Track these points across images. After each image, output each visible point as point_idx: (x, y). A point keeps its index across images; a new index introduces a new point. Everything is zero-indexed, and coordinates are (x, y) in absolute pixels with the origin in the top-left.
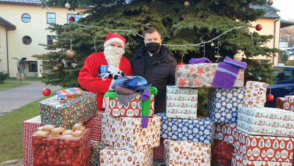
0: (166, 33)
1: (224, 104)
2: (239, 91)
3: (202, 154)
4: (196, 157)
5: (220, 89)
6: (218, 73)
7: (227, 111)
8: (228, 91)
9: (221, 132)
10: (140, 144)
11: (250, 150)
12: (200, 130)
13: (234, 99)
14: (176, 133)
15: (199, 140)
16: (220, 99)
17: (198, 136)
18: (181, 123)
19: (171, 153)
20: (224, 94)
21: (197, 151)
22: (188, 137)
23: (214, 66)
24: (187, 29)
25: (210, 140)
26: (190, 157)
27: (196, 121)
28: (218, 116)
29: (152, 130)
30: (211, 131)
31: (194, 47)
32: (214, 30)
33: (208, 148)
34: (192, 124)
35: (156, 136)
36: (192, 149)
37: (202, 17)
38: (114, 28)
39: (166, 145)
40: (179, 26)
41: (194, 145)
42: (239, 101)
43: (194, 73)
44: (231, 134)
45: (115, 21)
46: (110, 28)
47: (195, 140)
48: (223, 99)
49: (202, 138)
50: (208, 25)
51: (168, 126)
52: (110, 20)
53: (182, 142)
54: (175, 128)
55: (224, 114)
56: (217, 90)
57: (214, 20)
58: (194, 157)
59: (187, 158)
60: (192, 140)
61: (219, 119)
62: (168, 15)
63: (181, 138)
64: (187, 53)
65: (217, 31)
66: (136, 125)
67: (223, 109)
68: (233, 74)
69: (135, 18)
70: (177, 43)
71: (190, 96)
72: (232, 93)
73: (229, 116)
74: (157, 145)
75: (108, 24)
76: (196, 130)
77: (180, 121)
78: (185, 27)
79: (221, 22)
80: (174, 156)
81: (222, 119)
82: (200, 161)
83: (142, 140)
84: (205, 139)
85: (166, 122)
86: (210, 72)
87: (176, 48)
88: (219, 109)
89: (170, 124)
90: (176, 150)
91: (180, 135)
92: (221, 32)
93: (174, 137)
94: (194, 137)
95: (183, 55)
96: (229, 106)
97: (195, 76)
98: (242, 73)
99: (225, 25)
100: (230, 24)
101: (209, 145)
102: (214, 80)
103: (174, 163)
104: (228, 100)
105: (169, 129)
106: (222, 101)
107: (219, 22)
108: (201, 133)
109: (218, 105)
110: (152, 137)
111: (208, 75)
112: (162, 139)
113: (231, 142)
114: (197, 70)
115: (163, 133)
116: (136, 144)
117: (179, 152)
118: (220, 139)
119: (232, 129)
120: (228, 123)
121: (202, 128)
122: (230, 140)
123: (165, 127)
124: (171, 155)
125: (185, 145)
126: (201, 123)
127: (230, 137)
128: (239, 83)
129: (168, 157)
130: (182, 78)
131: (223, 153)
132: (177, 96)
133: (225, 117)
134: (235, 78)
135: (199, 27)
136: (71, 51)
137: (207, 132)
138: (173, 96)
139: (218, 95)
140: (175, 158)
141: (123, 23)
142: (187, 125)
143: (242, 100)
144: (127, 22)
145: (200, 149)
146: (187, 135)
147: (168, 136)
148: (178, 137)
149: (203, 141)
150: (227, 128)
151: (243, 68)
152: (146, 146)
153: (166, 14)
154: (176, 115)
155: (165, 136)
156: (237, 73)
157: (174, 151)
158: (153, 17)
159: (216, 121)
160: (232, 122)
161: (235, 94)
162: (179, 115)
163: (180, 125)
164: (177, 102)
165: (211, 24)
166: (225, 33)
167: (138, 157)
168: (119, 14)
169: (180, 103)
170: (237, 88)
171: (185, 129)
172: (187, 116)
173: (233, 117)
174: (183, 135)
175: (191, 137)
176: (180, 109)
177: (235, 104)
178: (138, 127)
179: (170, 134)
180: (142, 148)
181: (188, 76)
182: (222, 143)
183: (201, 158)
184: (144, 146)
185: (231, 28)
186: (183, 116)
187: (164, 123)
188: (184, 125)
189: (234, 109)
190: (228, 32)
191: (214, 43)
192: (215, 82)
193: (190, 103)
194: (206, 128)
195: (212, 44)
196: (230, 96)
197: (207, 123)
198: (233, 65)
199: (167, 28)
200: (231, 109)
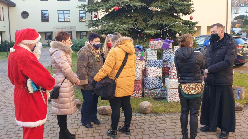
0: (144, 26)
1: (166, 54)
2: (171, 50)
3: (159, 71)
4: (157, 72)
5: (165, 49)
6: (163, 44)
7: (167, 56)
8: (167, 50)
9: (166, 64)
10: (138, 67)
11: (173, 68)
12: (158, 63)
13: (170, 53)
14: (150, 65)
15: (158, 67)
16: (165, 53)
17: (157, 65)
18: (152, 61)
19: (149, 71)
20: (166, 51)
21: (157, 70)
22: (154, 66)
23: (162, 42)
24: (154, 24)
25: (162, 66)
26: (155, 72)
27: (157, 60)
28: (164, 58)
29: (142, 64)
30: (162, 63)
31: (157, 32)
32: (166, 24)
33: (161, 69)
34: (155, 61)
35: (143, 66)
36: (155, 70)
37: (161, 18)
38: (122, 24)
39: (147, 69)
40: (150, 23)
41: (156, 68)
42: (171, 53)
43: (156, 44)
44: (169, 64)
45: (122, 21)
46: (120, 24)
47: (157, 67)
48: (166, 52)
49: (159, 66)
50: (163, 22)
51: (147, 63)
52: (119, 20)
53: (152, 68)
54: (150, 63)
55: (166, 58)
56: (164, 49)
57: (166, 20)
58: (156, 72)
59: (154, 73)
60: (156, 67)
61: (165, 59)
62: (145, 17)
63: (152, 67)
64: (154, 35)
65: (167, 25)
66: (137, 62)
67: (166, 56)
68: (168, 44)
69: (130, 19)
70: (150, 30)
71: (155, 52)
72: (169, 51)
73: (168, 58)
74: (144, 69)
75: (119, 23)
76: (157, 63)
77: (151, 60)
78: (153, 23)
79: (169, 20)
80: (150, 72)
81: (166, 59)
82: (158, 74)
83: (139, 67)
84: (160, 66)
85: (147, 61)
86: (161, 44)
87: (149, 33)
88: (165, 56)
89: (148, 62)
90: (150, 70)
91: (152, 66)
92: (168, 25)
93: (150, 66)
94: (156, 66)
95: (152, 36)
96: (168, 55)
97: (156, 45)
98: (171, 44)
99: (171, 22)
100: (173, 21)
101: (162, 68)
102: (162, 46)
103: (149, 74)
104: (167, 53)
105: (148, 64)
106: (166, 53)
107: (168, 21)
108: (159, 64)
109: (164, 55)
110: (142, 66)
111: (160, 45)
112: (145, 67)
113: (169, 67)
114: (157, 43)
115: (146, 65)
116: (137, 67)
117: (151, 71)
118: (166, 67)
119: (169, 62)
120: (168, 61)
121: (159, 62)
122: (168, 66)
123: (146, 63)
124: (149, 72)
125: (153, 69)
126: (159, 61)
127: (169, 65)
128: (171, 47)
129: (148, 72)
130: (152, 46)
131: (167, 71)
132: (150, 52)
133: (167, 59)
134: (169, 45)
135: (159, 23)
136: (104, 35)
137: (160, 64)
138: (149, 52)
139: (164, 51)
140: (150, 73)
141: (126, 22)
142: (154, 62)
143: (172, 53)
144: (127, 21)
145: (158, 70)
146: (154, 65)
147: (147, 66)
148: (151, 66)
149: (159, 67)
150: (168, 62)
151: (172, 42)
152: (140, 69)
153: (144, 16)
154: (150, 58)
155: (146, 66)
156: (170, 44)
157: (149, 70)
158: (138, 18)
159: (164, 60)
160: (169, 60)
161: (170, 51)
162: (151, 59)
163: (152, 62)
164: (150, 54)
165: (165, 21)
166: (170, 25)
167: (138, 72)
168: (123, 17)
169: (151, 54)
170: (171, 49)
171: (153, 63)
172: (154, 59)
173: (169, 58)
174: (153, 65)
175: (155, 66)
176: (151, 57)
177: (170, 54)
178: (138, 62)
179: (148, 65)
180: (139, 69)
181: (154, 45)
182: (166, 68)
183: (159, 72)
184: (140, 68)
185: (173, 23)
186: (152, 59)
187: (146, 62)
188: (153, 62)
189: (170, 56)
190: (171, 25)
191: (166, 30)
192: (163, 47)
193: (155, 54)
194: (160, 62)
195: (165, 30)
196: (168, 51)
197: (161, 61)
198: (168, 41)
199: (145, 22)
200: (168, 56)
